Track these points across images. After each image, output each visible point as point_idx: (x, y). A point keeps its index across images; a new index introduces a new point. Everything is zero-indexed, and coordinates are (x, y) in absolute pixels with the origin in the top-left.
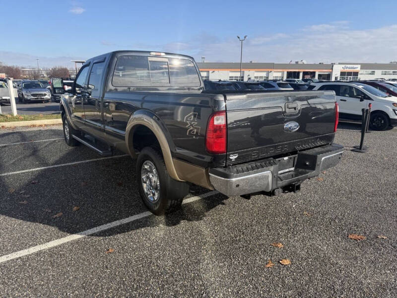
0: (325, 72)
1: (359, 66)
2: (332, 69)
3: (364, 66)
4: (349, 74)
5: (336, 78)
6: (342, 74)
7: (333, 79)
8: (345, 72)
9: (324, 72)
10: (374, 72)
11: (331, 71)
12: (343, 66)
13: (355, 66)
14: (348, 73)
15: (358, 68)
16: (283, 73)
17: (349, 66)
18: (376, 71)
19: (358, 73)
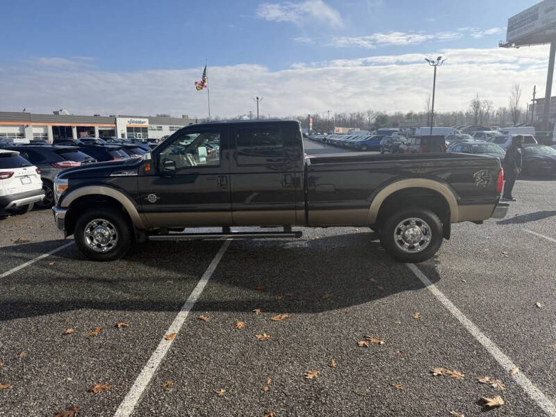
0: (108, 127)
1: (147, 120)
2: (116, 123)
3: (152, 120)
4: (137, 129)
5: (123, 135)
6: (129, 129)
7: (120, 137)
8: (132, 128)
9: (106, 127)
10: (161, 127)
11: (114, 126)
12: (129, 119)
13: (142, 120)
14: (135, 128)
15: (146, 123)
16: (46, 128)
17: (134, 119)
18: (163, 126)
19: (147, 128)
